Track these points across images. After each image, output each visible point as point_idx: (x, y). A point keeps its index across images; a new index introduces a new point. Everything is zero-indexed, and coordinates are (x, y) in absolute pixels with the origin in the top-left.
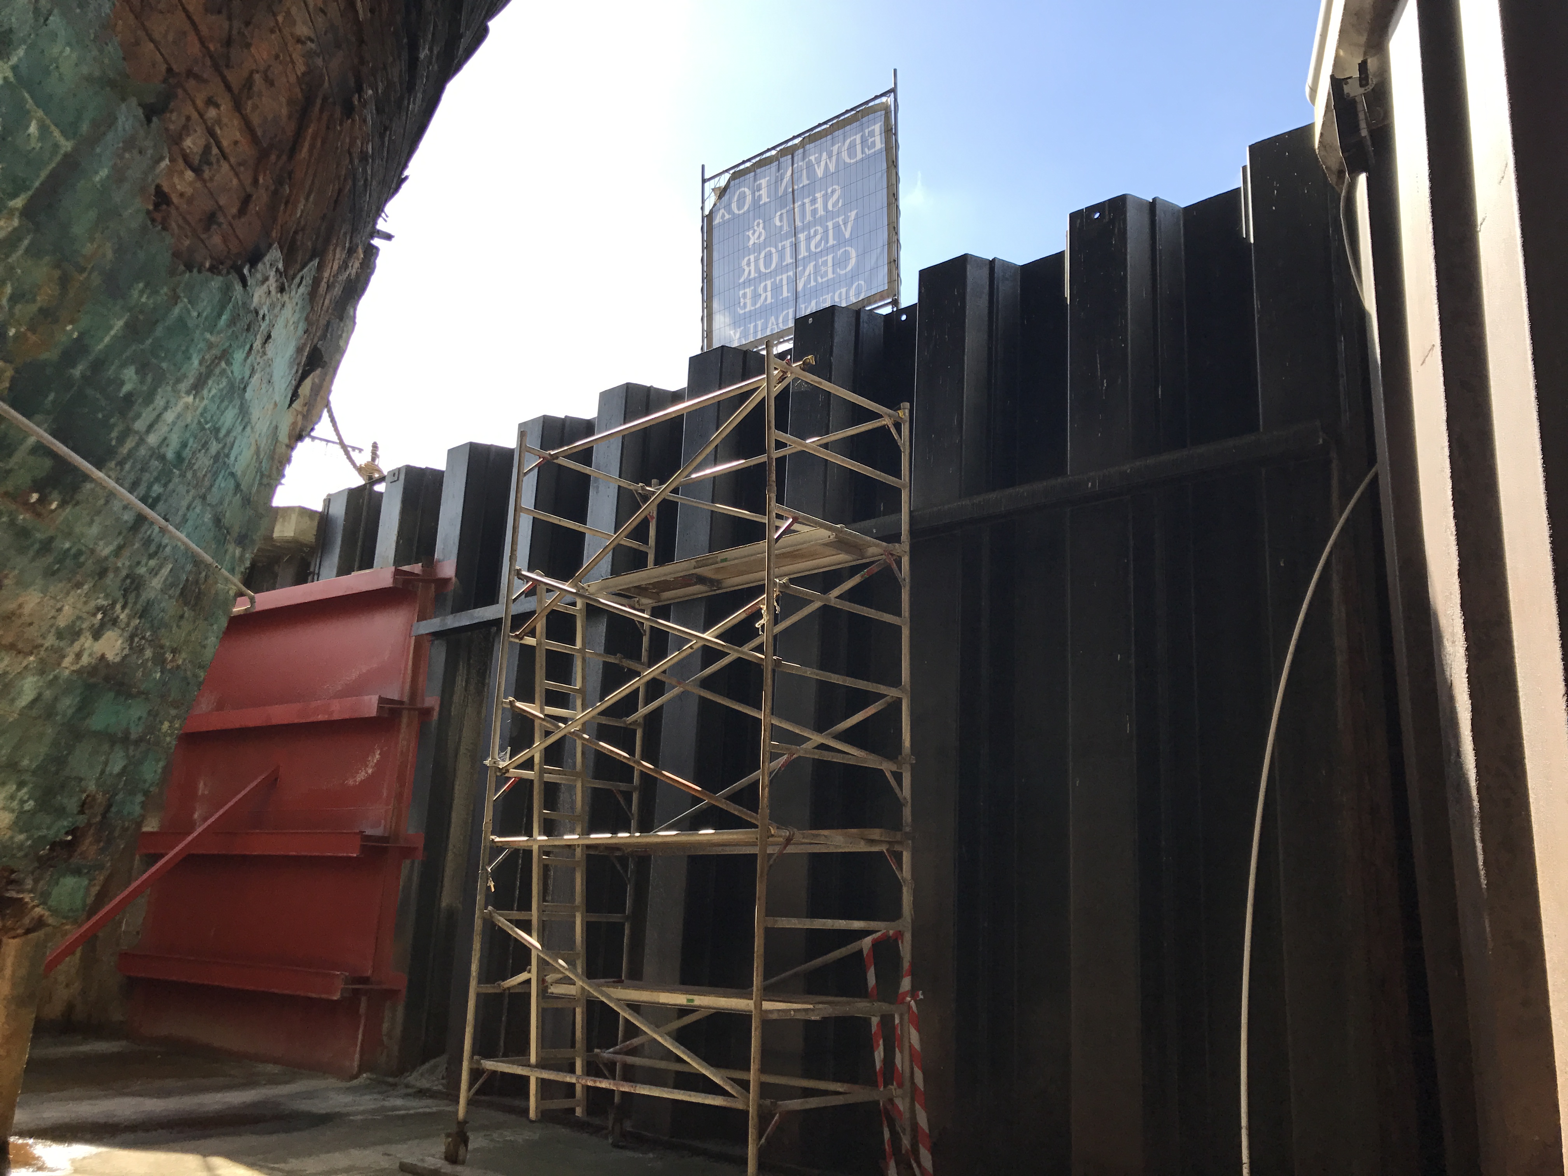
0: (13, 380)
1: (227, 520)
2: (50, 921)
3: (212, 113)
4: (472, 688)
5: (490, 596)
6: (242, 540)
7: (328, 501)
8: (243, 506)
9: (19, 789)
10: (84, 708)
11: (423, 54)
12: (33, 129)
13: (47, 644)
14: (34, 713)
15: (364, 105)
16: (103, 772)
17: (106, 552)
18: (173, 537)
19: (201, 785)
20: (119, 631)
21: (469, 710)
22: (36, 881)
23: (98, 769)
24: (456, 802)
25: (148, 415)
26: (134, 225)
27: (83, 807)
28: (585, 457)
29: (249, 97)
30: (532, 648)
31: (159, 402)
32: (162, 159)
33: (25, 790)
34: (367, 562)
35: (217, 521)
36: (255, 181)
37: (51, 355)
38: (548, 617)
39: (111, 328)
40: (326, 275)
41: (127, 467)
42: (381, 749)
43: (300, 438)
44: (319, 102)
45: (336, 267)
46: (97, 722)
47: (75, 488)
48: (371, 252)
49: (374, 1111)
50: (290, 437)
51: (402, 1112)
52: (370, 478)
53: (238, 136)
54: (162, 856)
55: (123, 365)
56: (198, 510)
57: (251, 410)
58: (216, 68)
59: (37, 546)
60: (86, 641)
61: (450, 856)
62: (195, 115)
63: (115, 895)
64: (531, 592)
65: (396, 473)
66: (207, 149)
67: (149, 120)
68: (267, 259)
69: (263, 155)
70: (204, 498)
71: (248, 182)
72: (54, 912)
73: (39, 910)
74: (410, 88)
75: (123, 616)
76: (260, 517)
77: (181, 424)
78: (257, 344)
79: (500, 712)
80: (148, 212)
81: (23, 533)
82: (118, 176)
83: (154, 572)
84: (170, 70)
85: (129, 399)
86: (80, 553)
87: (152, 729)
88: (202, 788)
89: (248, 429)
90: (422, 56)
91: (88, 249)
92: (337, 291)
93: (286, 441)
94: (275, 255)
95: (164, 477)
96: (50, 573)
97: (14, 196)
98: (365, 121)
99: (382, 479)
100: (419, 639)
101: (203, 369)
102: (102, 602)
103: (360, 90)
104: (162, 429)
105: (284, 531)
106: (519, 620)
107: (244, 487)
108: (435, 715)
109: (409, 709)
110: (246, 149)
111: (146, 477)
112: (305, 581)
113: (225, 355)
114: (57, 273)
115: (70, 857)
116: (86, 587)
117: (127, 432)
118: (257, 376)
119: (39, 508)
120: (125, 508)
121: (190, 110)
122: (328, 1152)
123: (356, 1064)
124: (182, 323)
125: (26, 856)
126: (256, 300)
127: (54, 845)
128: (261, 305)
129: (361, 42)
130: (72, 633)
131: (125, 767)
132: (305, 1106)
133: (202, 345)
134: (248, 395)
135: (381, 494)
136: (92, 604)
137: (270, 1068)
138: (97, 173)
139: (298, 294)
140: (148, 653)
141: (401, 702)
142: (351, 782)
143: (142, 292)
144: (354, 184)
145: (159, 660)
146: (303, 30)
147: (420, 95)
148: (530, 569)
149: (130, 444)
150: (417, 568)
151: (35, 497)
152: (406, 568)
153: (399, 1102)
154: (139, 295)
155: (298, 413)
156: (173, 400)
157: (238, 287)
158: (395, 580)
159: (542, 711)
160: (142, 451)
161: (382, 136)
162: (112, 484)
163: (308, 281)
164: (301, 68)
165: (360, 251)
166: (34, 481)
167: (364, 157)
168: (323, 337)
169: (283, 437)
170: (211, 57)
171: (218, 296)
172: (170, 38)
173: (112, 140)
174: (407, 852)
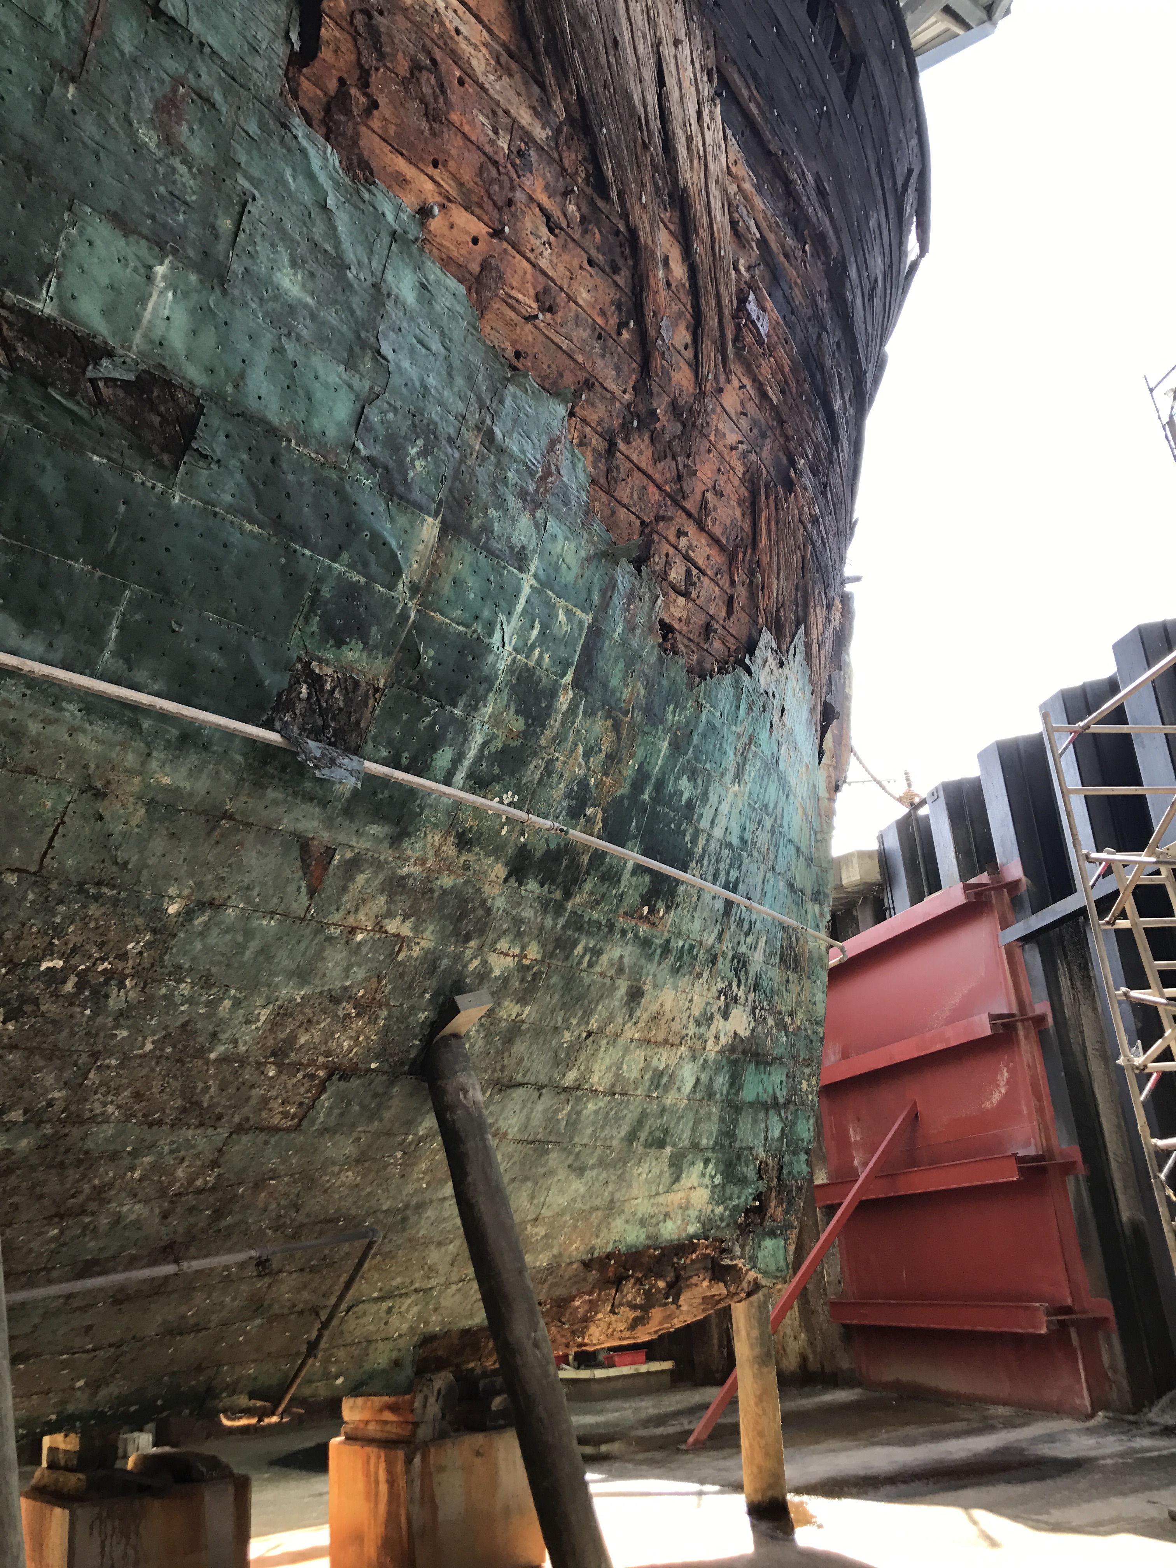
0: (604, 820)
1: (798, 884)
2: (764, 1282)
3: (683, 542)
4: (1078, 984)
5: (1066, 887)
6: (818, 896)
7: (881, 839)
8: (809, 866)
9: (706, 1167)
10: (735, 1083)
11: (837, 405)
12: (562, 617)
13: (691, 1033)
14: (698, 1096)
15: (800, 475)
16: (766, 1139)
17: (711, 941)
18: (759, 912)
19: (851, 1132)
20: (741, 1008)
21: (1083, 1008)
22: (743, 1247)
23: (762, 1135)
24: (1101, 1106)
25: (708, 813)
26: (653, 659)
27: (760, 1173)
28: (1119, 715)
29: (707, 516)
30: (1129, 931)
31: (713, 799)
32: (657, 597)
33: (711, 1166)
34: (935, 885)
35: (791, 886)
36: (733, 583)
37: (623, 790)
38: (1134, 893)
39: (660, 751)
40: (814, 636)
41: (705, 862)
42: (1007, 1066)
43: (837, 788)
44: (763, 490)
45: (820, 626)
46: (749, 1093)
47: (672, 893)
48: (846, 599)
49: (1122, 1455)
50: (828, 790)
51: (1156, 1454)
52: (912, 804)
53: (708, 551)
54: (840, 1204)
55: (677, 779)
56: (772, 882)
57: (789, 779)
58: (675, 502)
59: (659, 951)
60: (718, 1022)
61: (1114, 1165)
62: (672, 551)
63: (811, 1248)
64: (1108, 871)
65: (934, 793)
66: (688, 572)
67: (639, 571)
68: (761, 644)
69: (732, 558)
70: (774, 869)
71: (727, 586)
72: (765, 1273)
73: (752, 1274)
74: (835, 440)
75: (741, 994)
76: (825, 871)
77: (735, 812)
78: (776, 719)
79: (1116, 1005)
80: (660, 645)
81: (646, 943)
82: (631, 627)
83: (754, 947)
84: (643, 523)
85: (690, 805)
86: (692, 947)
87: (794, 1090)
88: (854, 1135)
89: (791, 796)
90: (836, 408)
91: (626, 694)
92: (828, 646)
93: (827, 795)
94: (767, 638)
95: (736, 862)
96: (676, 971)
97: (563, 675)
98: (805, 489)
99: (923, 802)
100: (1009, 949)
101: (739, 759)
102: (721, 985)
103: (793, 463)
104: (722, 822)
105: (852, 877)
106: (1105, 904)
107: (803, 849)
108: (1050, 1020)
109: (1022, 1021)
110: (718, 559)
111: (722, 866)
112: (884, 919)
113: (752, 740)
114: (610, 723)
115: (763, 1220)
116: (705, 976)
117: (697, 832)
118: (784, 747)
119: (652, 918)
120: (714, 898)
121: (666, 548)
122: (1088, 1501)
123: (1087, 1402)
124: (711, 727)
125: (728, 1225)
126: (762, 681)
127: (747, 1212)
128: (768, 684)
129: (782, 422)
130: (707, 1019)
131: (783, 1130)
132: (1047, 1450)
133: (732, 738)
134: (782, 766)
135: (927, 817)
136: (714, 989)
137: (1001, 1410)
138: (614, 631)
139: (796, 663)
140: (771, 1022)
141: (1011, 1015)
142: (988, 1105)
143: (674, 712)
144: (814, 546)
145: (781, 1025)
146: (732, 438)
147: (845, 442)
148: (1099, 850)
149: (701, 842)
150: (984, 878)
151: (646, 909)
152: (973, 881)
153: (1147, 1443)
154: (672, 717)
155: (829, 766)
156: (723, 794)
157: (745, 677)
158: (967, 896)
159: (1162, 995)
160: (713, 845)
161: (824, 493)
162: (698, 881)
163: (801, 648)
164: (740, 470)
165: (837, 602)
166: (642, 896)
167: (815, 520)
168: (830, 691)
169: (823, 793)
170: (670, 497)
171: (732, 692)
172: (636, 497)
173: (618, 600)
174: (1068, 1168)
